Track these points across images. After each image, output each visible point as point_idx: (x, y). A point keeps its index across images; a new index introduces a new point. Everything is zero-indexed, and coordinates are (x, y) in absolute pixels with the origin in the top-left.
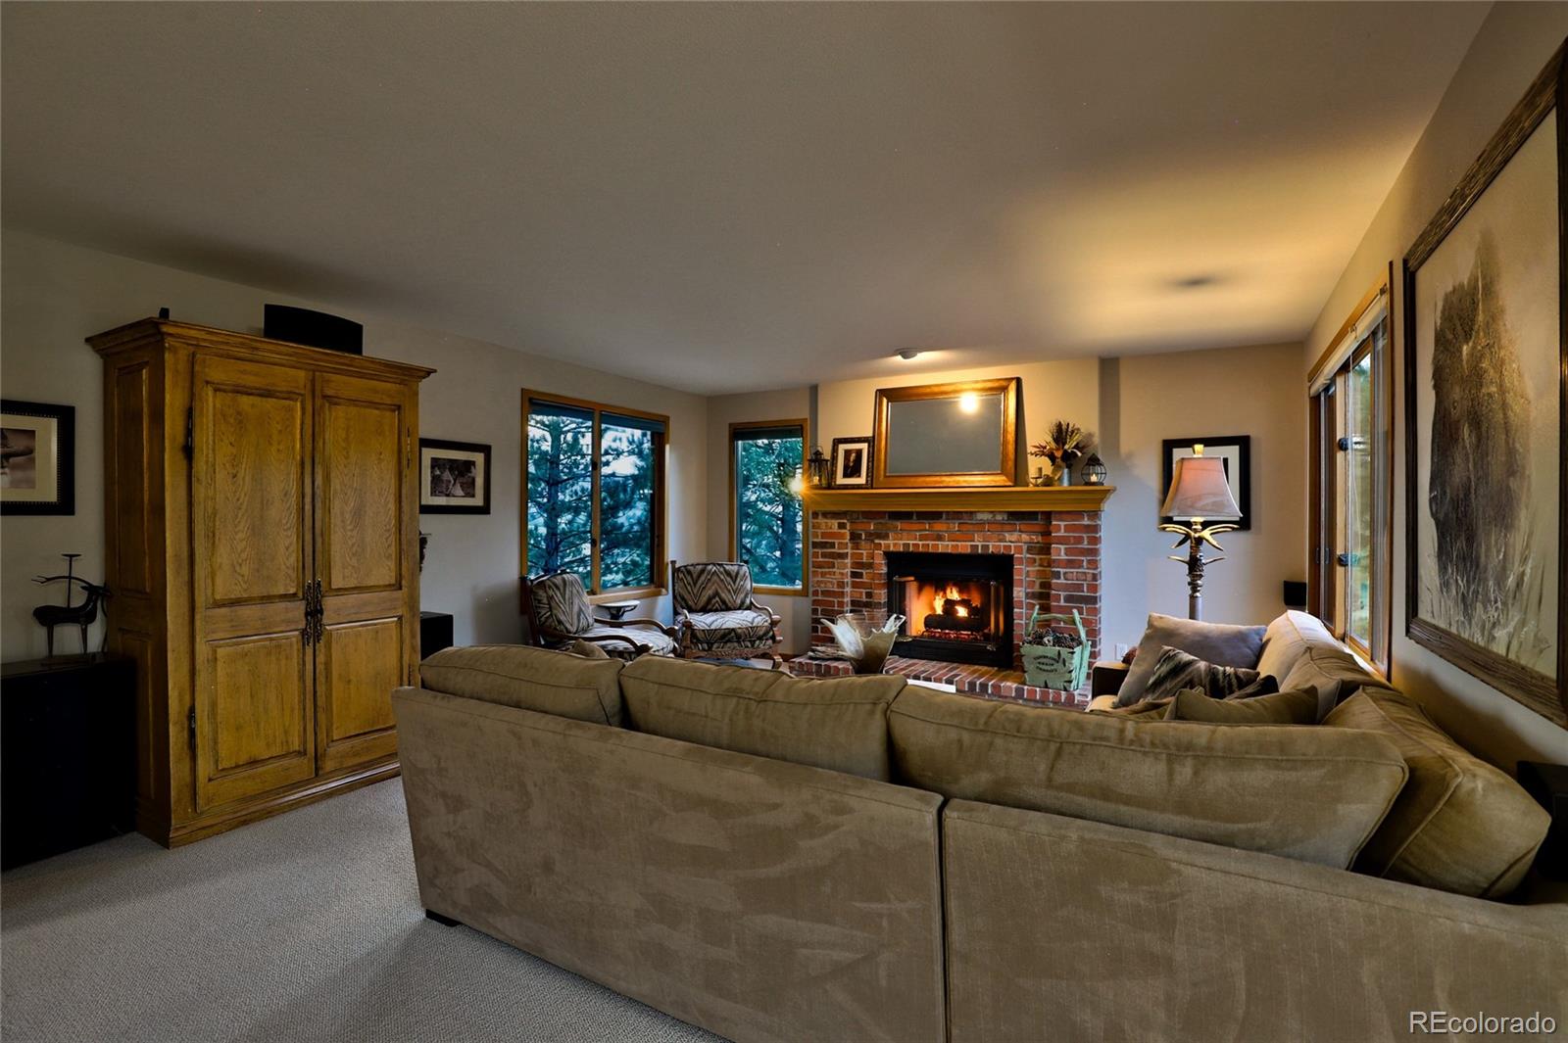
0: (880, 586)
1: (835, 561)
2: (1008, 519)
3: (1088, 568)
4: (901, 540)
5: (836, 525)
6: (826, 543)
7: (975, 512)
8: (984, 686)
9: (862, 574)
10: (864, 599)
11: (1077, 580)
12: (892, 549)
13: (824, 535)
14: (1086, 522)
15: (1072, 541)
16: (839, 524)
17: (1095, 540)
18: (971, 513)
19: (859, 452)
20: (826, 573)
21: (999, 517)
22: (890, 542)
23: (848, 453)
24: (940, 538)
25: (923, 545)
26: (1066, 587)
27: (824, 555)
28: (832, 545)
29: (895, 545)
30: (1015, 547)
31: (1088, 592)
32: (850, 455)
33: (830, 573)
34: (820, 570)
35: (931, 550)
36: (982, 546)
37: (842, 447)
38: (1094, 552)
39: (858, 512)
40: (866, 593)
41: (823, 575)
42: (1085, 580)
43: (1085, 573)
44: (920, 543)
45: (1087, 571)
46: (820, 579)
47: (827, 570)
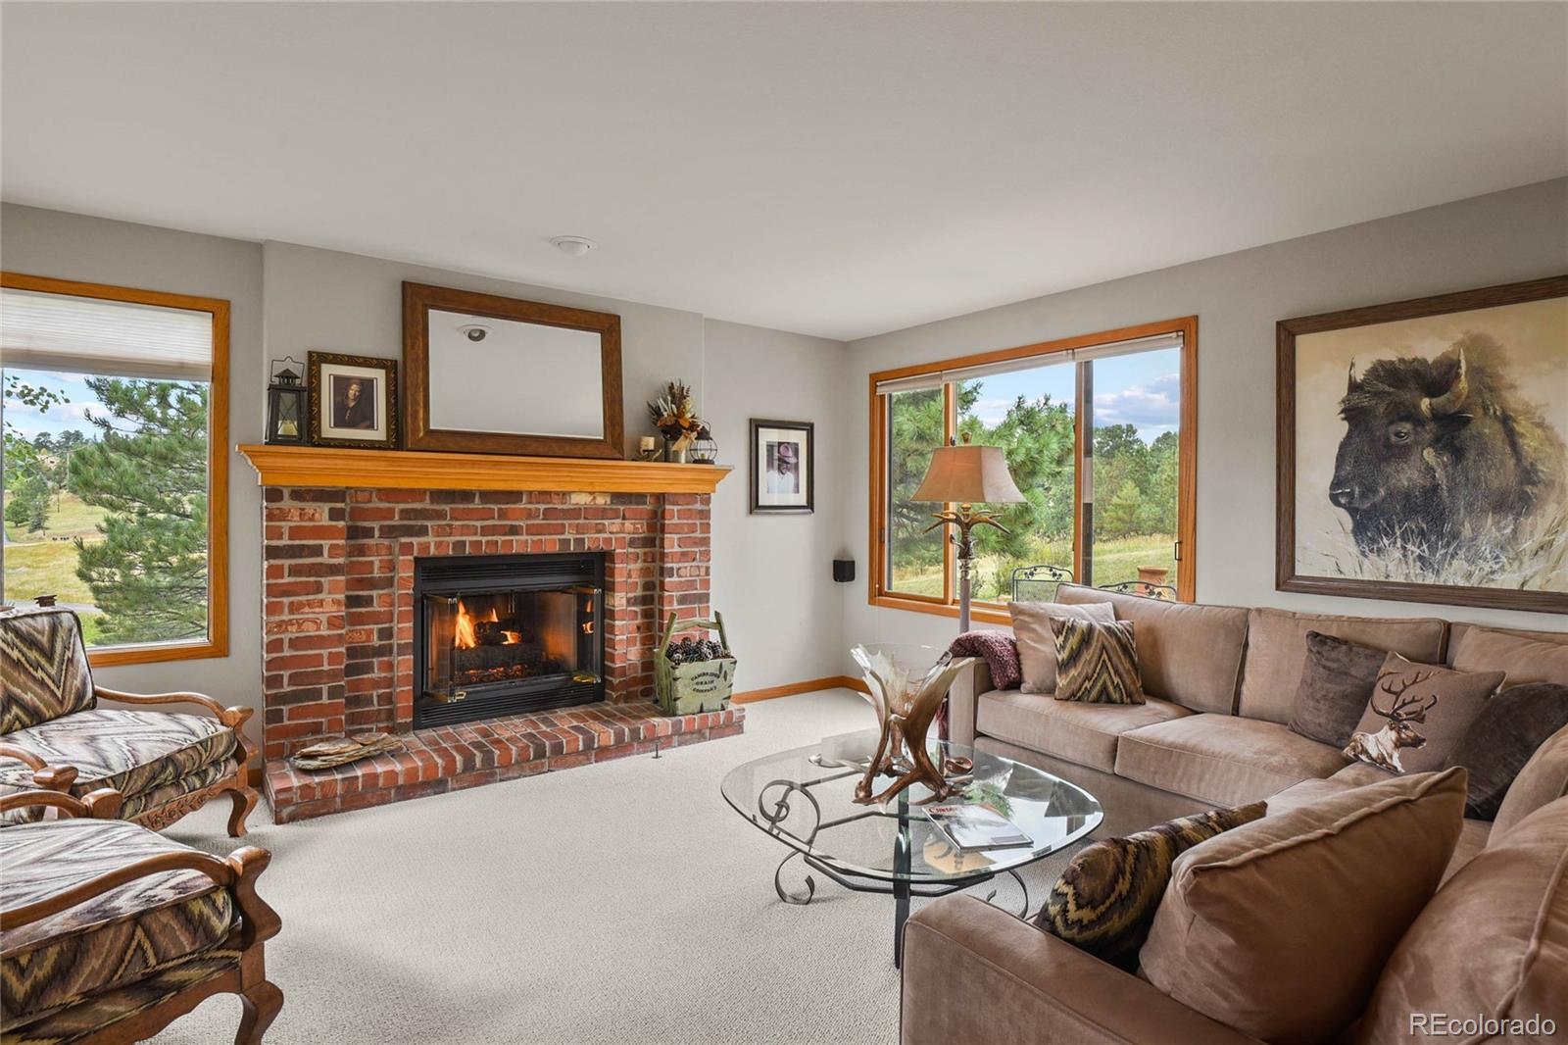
0: (402, 617)
1: (322, 579)
2: (612, 503)
3: (700, 561)
4: (450, 535)
5: (326, 515)
6: (303, 547)
7: (570, 493)
8: (635, 732)
9: (371, 598)
10: (376, 642)
11: (691, 576)
12: (433, 551)
13: (295, 532)
14: (698, 506)
15: (686, 530)
16: (331, 510)
17: (706, 528)
18: (564, 494)
19: (367, 385)
20: (301, 605)
21: (601, 501)
22: (430, 539)
23: (341, 383)
24: (514, 530)
25: (488, 542)
26: (680, 586)
27: (295, 571)
28: (317, 551)
29: (439, 545)
30: (616, 539)
31: (701, 589)
32: (348, 386)
33: (309, 604)
34: (286, 600)
35: (501, 551)
36: (575, 540)
37: (328, 371)
38: (706, 541)
39: (370, 491)
40: (380, 631)
41: (294, 608)
42: (698, 575)
43: (698, 567)
44: (484, 539)
45: (700, 564)
46: (286, 617)
47: (303, 598)
